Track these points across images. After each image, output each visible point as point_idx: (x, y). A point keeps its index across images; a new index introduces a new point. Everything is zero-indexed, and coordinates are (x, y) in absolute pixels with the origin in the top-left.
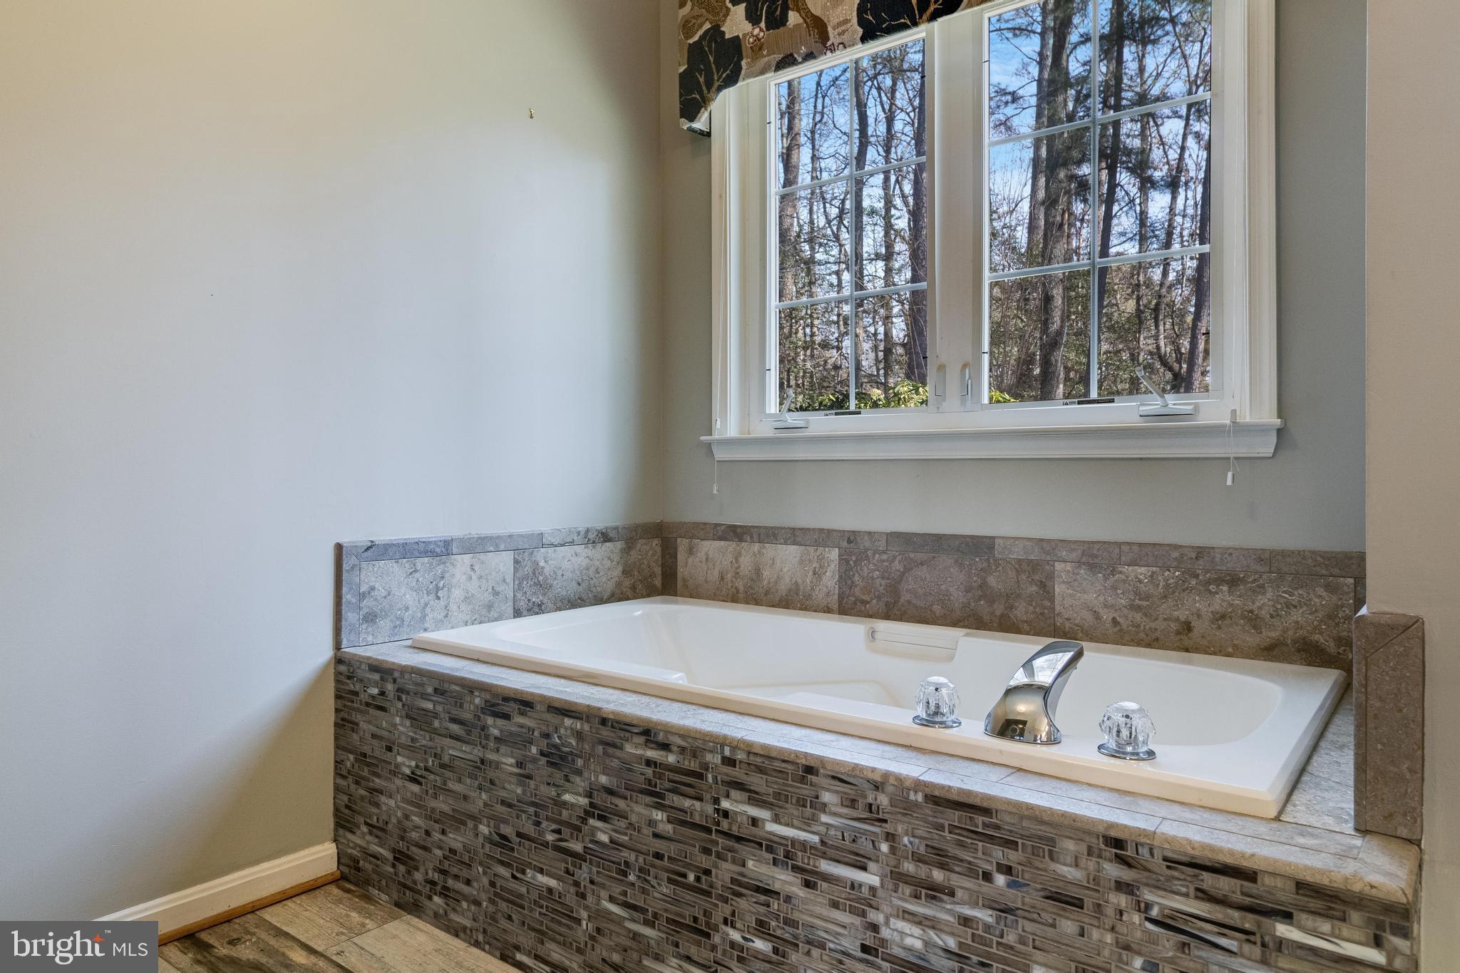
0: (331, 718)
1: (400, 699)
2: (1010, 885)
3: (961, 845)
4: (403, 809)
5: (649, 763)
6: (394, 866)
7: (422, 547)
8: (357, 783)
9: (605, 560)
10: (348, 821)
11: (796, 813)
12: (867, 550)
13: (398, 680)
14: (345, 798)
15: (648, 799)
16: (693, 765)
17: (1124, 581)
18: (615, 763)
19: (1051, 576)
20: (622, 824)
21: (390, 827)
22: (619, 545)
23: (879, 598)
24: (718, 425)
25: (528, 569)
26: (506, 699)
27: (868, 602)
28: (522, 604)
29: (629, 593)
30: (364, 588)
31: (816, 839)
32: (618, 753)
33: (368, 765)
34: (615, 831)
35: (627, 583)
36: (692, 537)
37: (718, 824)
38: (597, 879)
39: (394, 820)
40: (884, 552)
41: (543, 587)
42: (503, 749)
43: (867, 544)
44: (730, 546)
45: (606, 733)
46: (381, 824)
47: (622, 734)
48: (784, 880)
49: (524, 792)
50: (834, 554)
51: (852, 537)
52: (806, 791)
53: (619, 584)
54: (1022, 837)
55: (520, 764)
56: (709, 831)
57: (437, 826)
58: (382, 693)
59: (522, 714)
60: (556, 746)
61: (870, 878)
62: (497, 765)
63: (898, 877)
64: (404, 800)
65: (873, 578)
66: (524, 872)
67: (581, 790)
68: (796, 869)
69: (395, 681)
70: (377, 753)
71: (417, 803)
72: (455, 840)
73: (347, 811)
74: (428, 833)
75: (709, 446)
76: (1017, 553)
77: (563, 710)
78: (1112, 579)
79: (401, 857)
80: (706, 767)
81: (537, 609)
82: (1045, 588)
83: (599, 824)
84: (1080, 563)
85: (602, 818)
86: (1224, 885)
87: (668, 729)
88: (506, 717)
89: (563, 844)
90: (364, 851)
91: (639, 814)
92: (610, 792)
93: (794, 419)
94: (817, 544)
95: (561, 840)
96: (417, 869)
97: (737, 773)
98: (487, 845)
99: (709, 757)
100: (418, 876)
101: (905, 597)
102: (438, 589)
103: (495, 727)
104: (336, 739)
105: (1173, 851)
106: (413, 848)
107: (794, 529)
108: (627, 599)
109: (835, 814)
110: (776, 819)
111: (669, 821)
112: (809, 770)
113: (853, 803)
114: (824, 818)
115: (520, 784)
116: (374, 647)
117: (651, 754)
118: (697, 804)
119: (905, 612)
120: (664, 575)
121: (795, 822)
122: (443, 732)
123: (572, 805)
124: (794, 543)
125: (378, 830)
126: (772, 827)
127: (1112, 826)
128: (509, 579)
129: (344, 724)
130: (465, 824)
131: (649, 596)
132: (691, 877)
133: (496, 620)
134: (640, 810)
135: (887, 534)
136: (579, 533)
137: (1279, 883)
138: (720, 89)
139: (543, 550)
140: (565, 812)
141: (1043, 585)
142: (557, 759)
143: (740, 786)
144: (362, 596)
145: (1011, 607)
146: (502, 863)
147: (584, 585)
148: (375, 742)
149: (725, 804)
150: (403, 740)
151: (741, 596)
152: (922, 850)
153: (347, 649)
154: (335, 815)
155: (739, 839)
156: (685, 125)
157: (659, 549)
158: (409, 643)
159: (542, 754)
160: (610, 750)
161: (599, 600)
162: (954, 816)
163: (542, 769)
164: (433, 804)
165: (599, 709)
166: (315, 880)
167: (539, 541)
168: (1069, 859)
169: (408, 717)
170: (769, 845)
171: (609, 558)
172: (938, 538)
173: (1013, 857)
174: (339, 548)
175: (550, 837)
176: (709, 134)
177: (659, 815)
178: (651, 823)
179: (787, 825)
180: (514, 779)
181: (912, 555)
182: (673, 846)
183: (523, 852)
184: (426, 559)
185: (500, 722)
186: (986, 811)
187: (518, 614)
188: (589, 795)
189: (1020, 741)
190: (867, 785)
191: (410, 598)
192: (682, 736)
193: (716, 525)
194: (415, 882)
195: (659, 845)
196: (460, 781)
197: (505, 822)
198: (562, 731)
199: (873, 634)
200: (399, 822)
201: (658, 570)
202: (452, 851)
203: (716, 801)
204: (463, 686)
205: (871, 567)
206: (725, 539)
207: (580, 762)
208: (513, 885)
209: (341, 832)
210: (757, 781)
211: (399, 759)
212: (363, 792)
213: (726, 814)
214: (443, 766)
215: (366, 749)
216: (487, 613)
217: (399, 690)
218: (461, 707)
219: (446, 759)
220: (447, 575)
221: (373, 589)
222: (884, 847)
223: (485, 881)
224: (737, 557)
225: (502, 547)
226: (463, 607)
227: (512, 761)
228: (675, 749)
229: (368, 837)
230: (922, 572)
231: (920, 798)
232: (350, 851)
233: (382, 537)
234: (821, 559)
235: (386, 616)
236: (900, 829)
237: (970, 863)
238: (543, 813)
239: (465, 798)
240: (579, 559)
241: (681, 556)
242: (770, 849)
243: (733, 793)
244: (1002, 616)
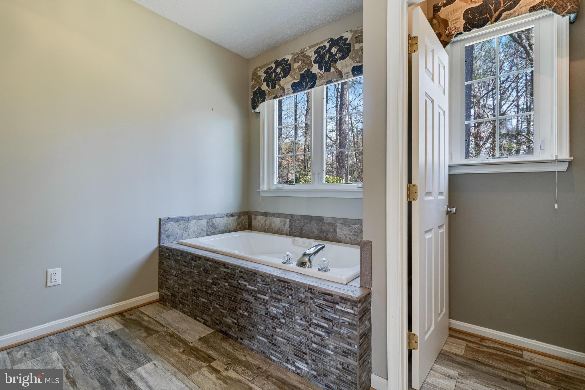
0: (158, 261)
1: (173, 256)
2: (292, 298)
3: (283, 290)
4: (173, 283)
5: (225, 272)
6: (171, 297)
7: (182, 219)
8: (163, 277)
9: (232, 222)
10: (161, 286)
11: (253, 283)
12: (295, 219)
13: (173, 252)
14: (161, 281)
15: (224, 280)
16: (233, 272)
17: (352, 228)
18: (218, 272)
19: (336, 227)
20: (219, 286)
21: (171, 288)
22: (236, 217)
23: (298, 232)
24: (261, 187)
25: (211, 224)
26: (196, 257)
27: (296, 233)
28: (209, 233)
29: (239, 229)
30: (166, 229)
31: (257, 289)
32: (218, 270)
33: (166, 272)
34: (218, 288)
35: (238, 227)
36: (255, 215)
37: (238, 286)
38: (214, 299)
39: (171, 286)
40: (299, 220)
41: (215, 228)
42: (195, 269)
43: (295, 218)
44: (264, 218)
45: (216, 265)
46: (168, 287)
47: (219, 265)
48: (251, 298)
49: (199, 279)
50: (288, 220)
51: (292, 216)
52: (255, 278)
53: (236, 227)
54: (294, 288)
55: (198, 272)
56: (236, 287)
57: (181, 287)
58: (169, 255)
59: (199, 260)
60: (206, 268)
61: (267, 298)
62: (193, 273)
63: (272, 297)
64: (174, 281)
65: (297, 227)
66: (199, 298)
67: (211, 278)
68: (253, 296)
69: (172, 252)
70: (168, 270)
71: (177, 282)
72: (185, 291)
73: (161, 284)
74: (179, 289)
75: (259, 192)
76: (329, 221)
77: (207, 259)
78: (350, 228)
79: (173, 295)
80: (236, 273)
81: (213, 234)
82: (335, 230)
83: (214, 286)
84: (343, 224)
85: (215, 285)
86: (328, 297)
87: (229, 264)
88: (196, 261)
89: (207, 291)
90: (165, 294)
91: (222, 284)
92: (217, 279)
93: (279, 186)
94: (284, 218)
95: (207, 290)
96: (176, 298)
97: (242, 274)
98: (191, 292)
99: (236, 271)
100: (177, 299)
101: (304, 231)
102: (186, 229)
103: (193, 263)
104: (159, 266)
105: (320, 291)
106: (175, 293)
107: (279, 214)
108: (238, 231)
109: (260, 284)
110: (249, 285)
111: (228, 286)
112: (256, 273)
113: (263, 281)
114: (258, 284)
115: (199, 277)
116: (168, 244)
117: (225, 270)
118: (234, 281)
119: (304, 235)
120: (249, 225)
121: (253, 285)
122: (182, 264)
123: (209, 282)
124: (279, 217)
125: (168, 288)
126: (248, 287)
127: (310, 285)
128: (205, 226)
129: (161, 263)
130: (187, 287)
131: (244, 230)
132: (233, 298)
133: (202, 237)
134: (223, 283)
135: (300, 215)
136: (225, 214)
137: (337, 297)
138: (261, 103)
139: (215, 219)
140: (207, 284)
141: (334, 229)
142: (206, 271)
143: (242, 277)
144: (166, 231)
145: (328, 234)
146: (194, 296)
147: (226, 228)
148: (167, 267)
149: (239, 281)
150: (174, 266)
151: (267, 230)
152: (276, 291)
153: (162, 244)
154: (158, 285)
155: (242, 289)
156: (253, 111)
157: (247, 218)
158: (178, 243)
159: (203, 270)
160: (217, 269)
161: (230, 231)
162: (282, 284)
163: (203, 273)
164: (180, 282)
165: (215, 259)
166: (153, 301)
167: (214, 216)
168: (302, 293)
169: (175, 261)
170: (248, 291)
171: (233, 221)
172: (311, 217)
173: (293, 292)
174: (160, 219)
175: (204, 290)
176: (260, 113)
177: (226, 284)
178: (225, 286)
179: (251, 286)
180: (197, 276)
181: (306, 221)
182: (229, 291)
183: (199, 293)
184: (183, 222)
185: (194, 262)
186: (288, 283)
187: (208, 235)
188: (212, 279)
189: (304, 267)
190: (266, 277)
191: (179, 231)
192: (231, 266)
193: (261, 212)
194: (176, 301)
195: (227, 291)
196: (186, 276)
197: (195, 286)
198: (207, 264)
199: (294, 241)
200: (173, 286)
201: (247, 224)
202: (184, 293)
203: (238, 281)
204: (186, 254)
205: (296, 224)
206: (263, 216)
207: (211, 272)
208: (197, 301)
209: (160, 289)
210: (246, 276)
211: (173, 271)
212: (165, 279)
213: (239, 284)
214: (182, 273)
215: (165, 269)
216: (199, 235)
217: (173, 254)
218: (186, 258)
219: (183, 271)
220: (188, 226)
221: (169, 229)
222: (269, 291)
223: (191, 300)
224: (266, 220)
225: (204, 218)
226: (193, 233)
227: (197, 271)
228: (230, 269)
229: (166, 290)
230: (308, 225)
231: (276, 279)
232: (162, 294)
233: (171, 216)
234: (285, 221)
235: (172, 236)
236: (272, 286)
237: (285, 294)
238: (203, 284)
239: (187, 280)
240: (225, 221)
241: (253, 220)
242: (248, 292)
243: (241, 279)
244: (326, 236)
